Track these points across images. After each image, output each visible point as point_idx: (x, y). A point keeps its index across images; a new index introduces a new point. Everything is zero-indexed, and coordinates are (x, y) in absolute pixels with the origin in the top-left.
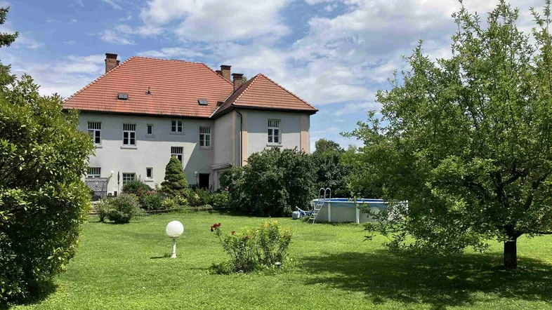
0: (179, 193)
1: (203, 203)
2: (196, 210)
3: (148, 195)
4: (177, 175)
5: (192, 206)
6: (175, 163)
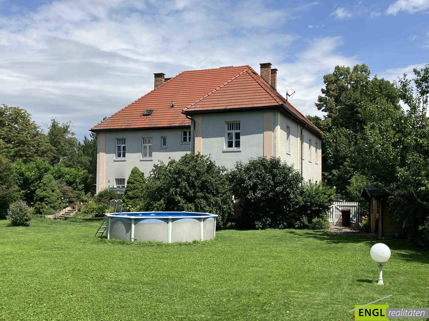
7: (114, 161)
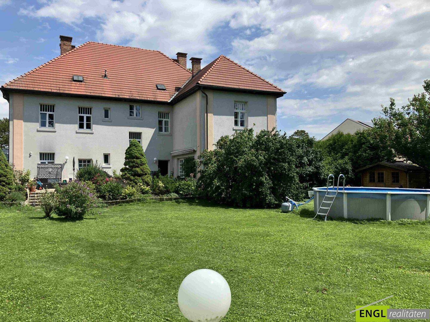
0: (141, 181)
1: (167, 192)
2: (161, 200)
3: (107, 182)
4: (138, 161)
5: (156, 194)
6: (136, 147)
7: (38, 131)
